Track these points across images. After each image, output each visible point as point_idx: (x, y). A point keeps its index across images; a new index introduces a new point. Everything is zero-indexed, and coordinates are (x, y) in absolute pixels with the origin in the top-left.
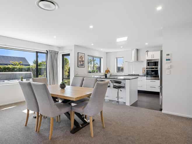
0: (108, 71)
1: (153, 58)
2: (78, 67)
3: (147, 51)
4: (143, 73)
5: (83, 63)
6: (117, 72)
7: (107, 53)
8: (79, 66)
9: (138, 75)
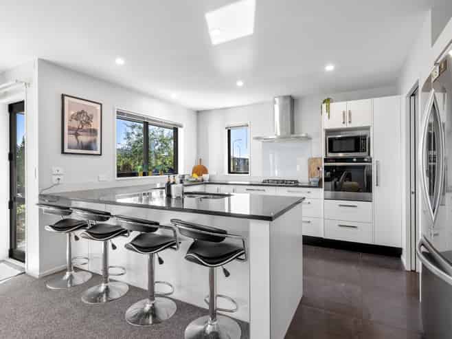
0: (200, 170)
1: (350, 122)
2: (63, 152)
3: (327, 101)
4: (311, 175)
5: (95, 141)
6: (229, 172)
7: (198, 112)
8: (66, 150)
9: (296, 182)
